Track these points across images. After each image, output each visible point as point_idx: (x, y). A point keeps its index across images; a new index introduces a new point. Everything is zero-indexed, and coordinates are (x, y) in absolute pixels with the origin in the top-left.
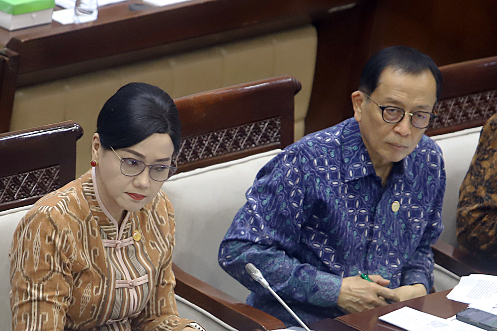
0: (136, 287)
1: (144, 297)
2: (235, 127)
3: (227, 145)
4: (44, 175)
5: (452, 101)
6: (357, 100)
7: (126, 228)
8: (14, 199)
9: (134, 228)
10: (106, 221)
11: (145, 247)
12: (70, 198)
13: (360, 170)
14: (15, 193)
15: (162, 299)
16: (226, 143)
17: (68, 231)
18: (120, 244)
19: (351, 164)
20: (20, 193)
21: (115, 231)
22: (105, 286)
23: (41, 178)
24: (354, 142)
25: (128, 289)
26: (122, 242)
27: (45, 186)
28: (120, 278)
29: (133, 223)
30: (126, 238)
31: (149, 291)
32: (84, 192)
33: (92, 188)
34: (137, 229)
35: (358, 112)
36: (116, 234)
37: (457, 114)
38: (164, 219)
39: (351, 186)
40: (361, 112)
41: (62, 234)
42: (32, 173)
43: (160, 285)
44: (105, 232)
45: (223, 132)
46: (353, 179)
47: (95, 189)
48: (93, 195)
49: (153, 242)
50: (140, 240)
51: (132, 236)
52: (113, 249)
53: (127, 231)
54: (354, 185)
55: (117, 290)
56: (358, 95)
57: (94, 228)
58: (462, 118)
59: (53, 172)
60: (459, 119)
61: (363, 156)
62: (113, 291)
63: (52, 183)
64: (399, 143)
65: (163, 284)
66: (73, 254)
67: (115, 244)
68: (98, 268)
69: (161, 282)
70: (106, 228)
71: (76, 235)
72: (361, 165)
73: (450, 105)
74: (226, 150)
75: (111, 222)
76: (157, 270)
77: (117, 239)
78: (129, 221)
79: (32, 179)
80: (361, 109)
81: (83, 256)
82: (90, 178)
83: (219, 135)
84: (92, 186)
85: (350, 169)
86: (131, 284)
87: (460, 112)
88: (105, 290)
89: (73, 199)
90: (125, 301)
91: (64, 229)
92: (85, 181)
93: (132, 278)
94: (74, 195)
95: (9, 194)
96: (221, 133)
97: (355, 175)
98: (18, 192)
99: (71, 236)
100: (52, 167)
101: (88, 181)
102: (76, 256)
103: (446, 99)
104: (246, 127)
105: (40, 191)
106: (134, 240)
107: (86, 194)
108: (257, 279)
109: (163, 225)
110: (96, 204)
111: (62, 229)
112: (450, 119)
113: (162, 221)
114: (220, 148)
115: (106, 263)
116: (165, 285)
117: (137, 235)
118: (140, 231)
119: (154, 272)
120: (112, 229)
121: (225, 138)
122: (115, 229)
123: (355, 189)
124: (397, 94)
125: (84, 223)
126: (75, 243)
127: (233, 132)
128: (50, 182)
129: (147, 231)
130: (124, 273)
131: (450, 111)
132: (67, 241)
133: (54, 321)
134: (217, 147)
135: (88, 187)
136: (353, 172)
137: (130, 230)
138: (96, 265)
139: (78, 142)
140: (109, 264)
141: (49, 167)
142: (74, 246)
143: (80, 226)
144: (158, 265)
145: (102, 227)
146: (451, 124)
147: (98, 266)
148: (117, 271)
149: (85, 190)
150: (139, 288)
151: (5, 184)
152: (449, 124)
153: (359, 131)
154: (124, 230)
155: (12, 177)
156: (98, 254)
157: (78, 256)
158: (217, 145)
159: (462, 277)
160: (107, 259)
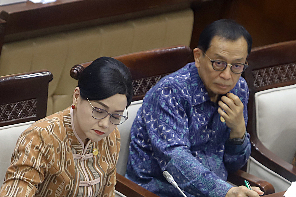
0: (92, 186)
1: (96, 192)
2: (149, 77)
3: (143, 89)
4: (27, 105)
5: (288, 65)
6: (197, 54)
7: (89, 147)
8: (7, 120)
9: (94, 147)
10: (77, 142)
11: (99, 159)
12: (55, 125)
13: (200, 98)
14: (8, 116)
15: (106, 194)
16: (143, 87)
17: (51, 146)
18: (84, 157)
19: (195, 94)
20: (11, 116)
21: (82, 149)
22: (73, 185)
23: (25, 107)
24: (194, 81)
25: (87, 187)
26: (85, 156)
27: (27, 112)
28: (83, 180)
29: (93, 144)
30: (88, 153)
31: (99, 188)
32: (64, 122)
33: (70, 120)
34: (96, 148)
35: (197, 62)
36: (82, 151)
37: (290, 74)
38: (113, 143)
39: (198, 108)
40: (200, 62)
41: (46, 147)
42: (20, 103)
43: (106, 185)
44: (75, 149)
45: (141, 80)
46: (197, 104)
47: (72, 120)
48: (70, 124)
49: (104, 157)
50: (98, 155)
51: (92, 152)
52: (79, 160)
53: (89, 149)
54: (200, 108)
55: (80, 188)
56: (197, 51)
57: (68, 147)
58: (293, 77)
59: (33, 103)
60: (292, 77)
61: (202, 89)
62: (77, 188)
63: (32, 110)
64: (223, 84)
65: (108, 185)
66: (51, 161)
67: (81, 157)
68: (69, 173)
69: (108, 184)
70: (76, 147)
71: (56, 149)
72: (201, 95)
73: (286, 68)
74: (142, 92)
75: (79, 143)
76: (106, 174)
77: (82, 154)
78: (91, 143)
79: (20, 107)
80: (199, 60)
81: (58, 164)
82: (69, 113)
83: (139, 82)
84: (70, 119)
85: (195, 98)
86: (89, 184)
87: (292, 73)
88: (72, 187)
89: (57, 125)
90: (84, 195)
91: (48, 144)
92: (65, 115)
93: (90, 180)
94: (58, 123)
95: (4, 117)
96: (140, 81)
97: (198, 102)
98: (10, 115)
99: (52, 149)
100: (32, 100)
101: (67, 115)
102: (53, 163)
103: (284, 64)
104: (155, 77)
105: (24, 115)
106: (93, 155)
107: (65, 123)
108: (170, 181)
109: (112, 146)
110: (71, 131)
111: (47, 143)
112: (285, 77)
113: (112, 144)
114: (139, 91)
115: (75, 170)
116: (110, 186)
117: (96, 152)
118: (98, 149)
119: (104, 176)
120: (80, 148)
121: (142, 84)
122: (82, 148)
123: (201, 110)
124: (222, 52)
125: (62, 142)
126: (54, 154)
127: (147, 80)
128: (31, 109)
129: (103, 150)
130: (85, 176)
131: (286, 72)
132: (48, 152)
133: (26, 194)
134: (137, 90)
135: (67, 119)
136: (196, 100)
137: (91, 148)
138: (68, 171)
139: (50, 83)
140: (76, 171)
141: (31, 99)
142: (53, 156)
143: (60, 144)
144: (107, 171)
145: (73, 146)
146: (286, 80)
147: (69, 172)
148: (81, 175)
149: (65, 121)
150: (94, 186)
151: (2, 110)
152: (285, 80)
153: (197, 73)
154: (88, 149)
155: (6, 105)
156: (70, 164)
157: (55, 163)
158: (137, 88)
159: (293, 182)
160: (76, 167)
